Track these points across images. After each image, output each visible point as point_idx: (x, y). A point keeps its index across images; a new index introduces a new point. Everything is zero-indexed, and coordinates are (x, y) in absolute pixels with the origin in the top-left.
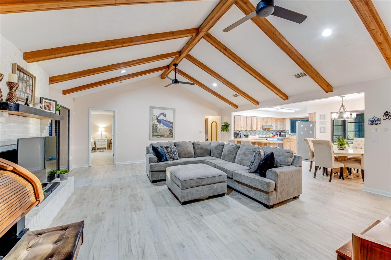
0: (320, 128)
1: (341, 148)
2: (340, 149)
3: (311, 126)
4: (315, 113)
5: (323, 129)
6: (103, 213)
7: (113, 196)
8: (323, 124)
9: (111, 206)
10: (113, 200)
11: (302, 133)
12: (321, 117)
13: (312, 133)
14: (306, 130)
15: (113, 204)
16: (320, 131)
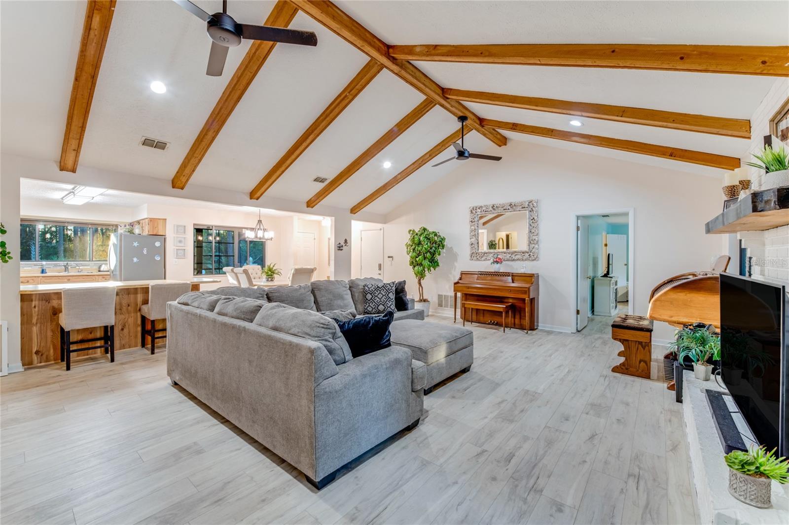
0: (177, 249)
1: (270, 279)
2: (268, 280)
3: (158, 244)
4: (166, 219)
5: (181, 251)
6: (587, 414)
7: (550, 443)
8: (180, 242)
9: (567, 420)
10: (557, 430)
11: (135, 260)
12: (177, 230)
13: (159, 259)
14: (145, 252)
15: (562, 422)
16: (177, 256)
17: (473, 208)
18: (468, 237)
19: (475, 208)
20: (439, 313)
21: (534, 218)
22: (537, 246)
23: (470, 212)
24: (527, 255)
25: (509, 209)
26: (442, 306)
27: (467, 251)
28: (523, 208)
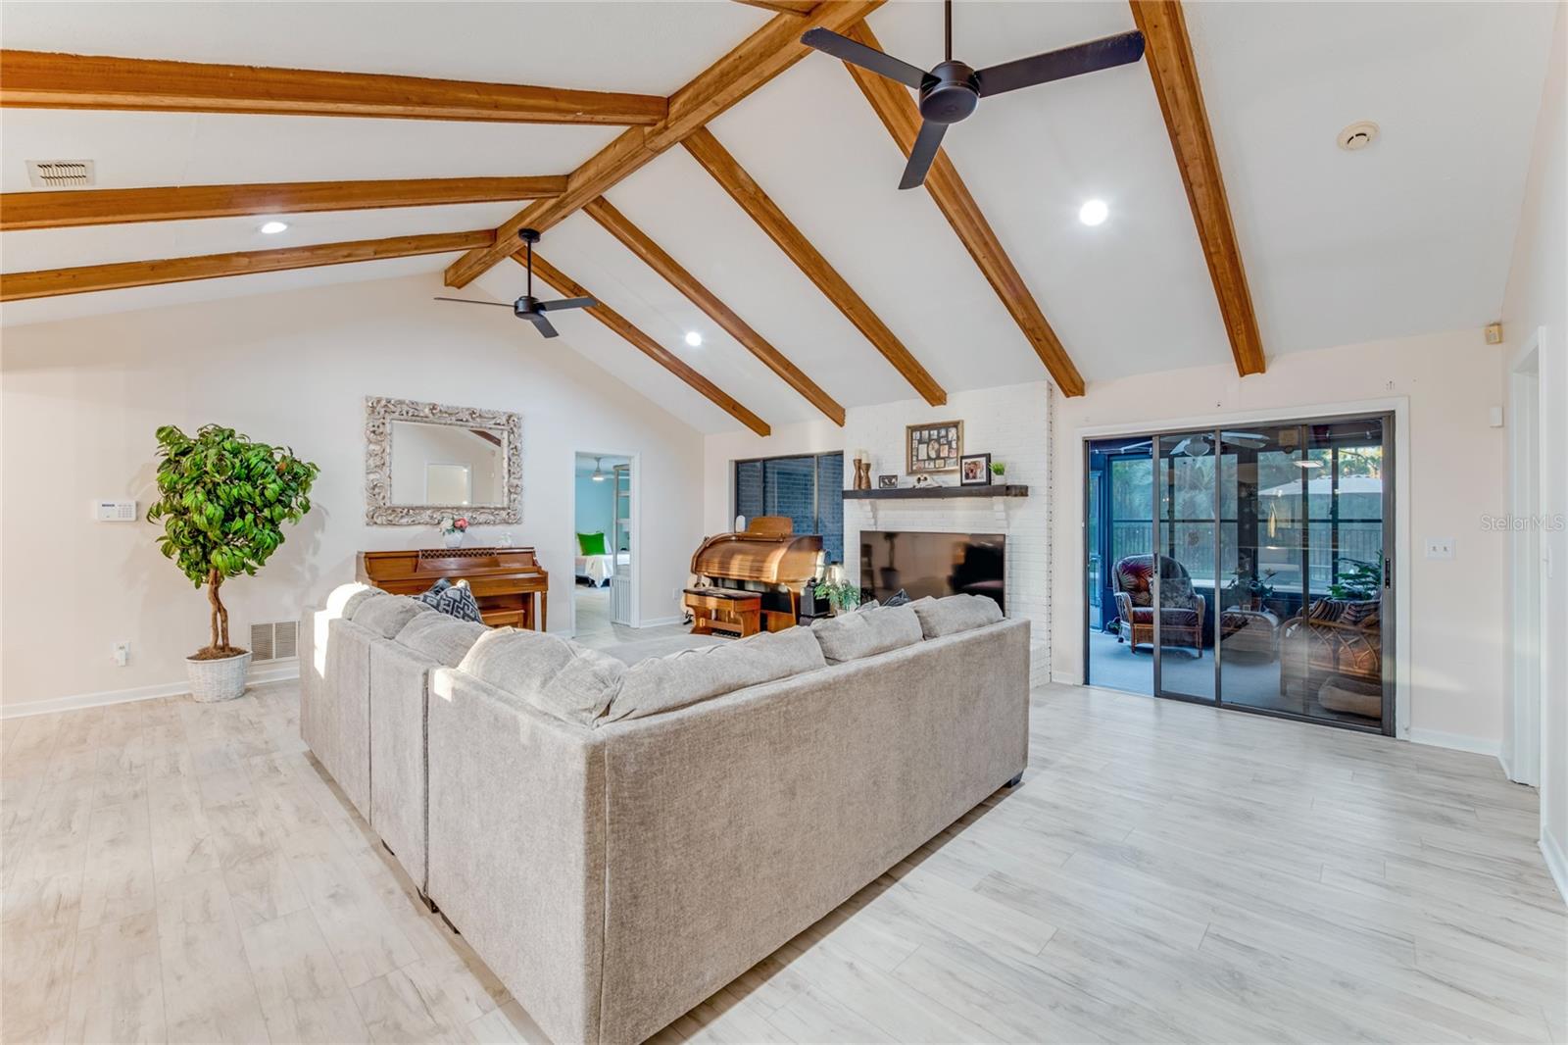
17: (379, 402)
18: (362, 468)
19: (383, 403)
20: (256, 677)
21: (516, 447)
22: (519, 498)
23: (369, 410)
24: (504, 514)
25: (467, 421)
26: (267, 655)
27: (361, 505)
28: (495, 424)
